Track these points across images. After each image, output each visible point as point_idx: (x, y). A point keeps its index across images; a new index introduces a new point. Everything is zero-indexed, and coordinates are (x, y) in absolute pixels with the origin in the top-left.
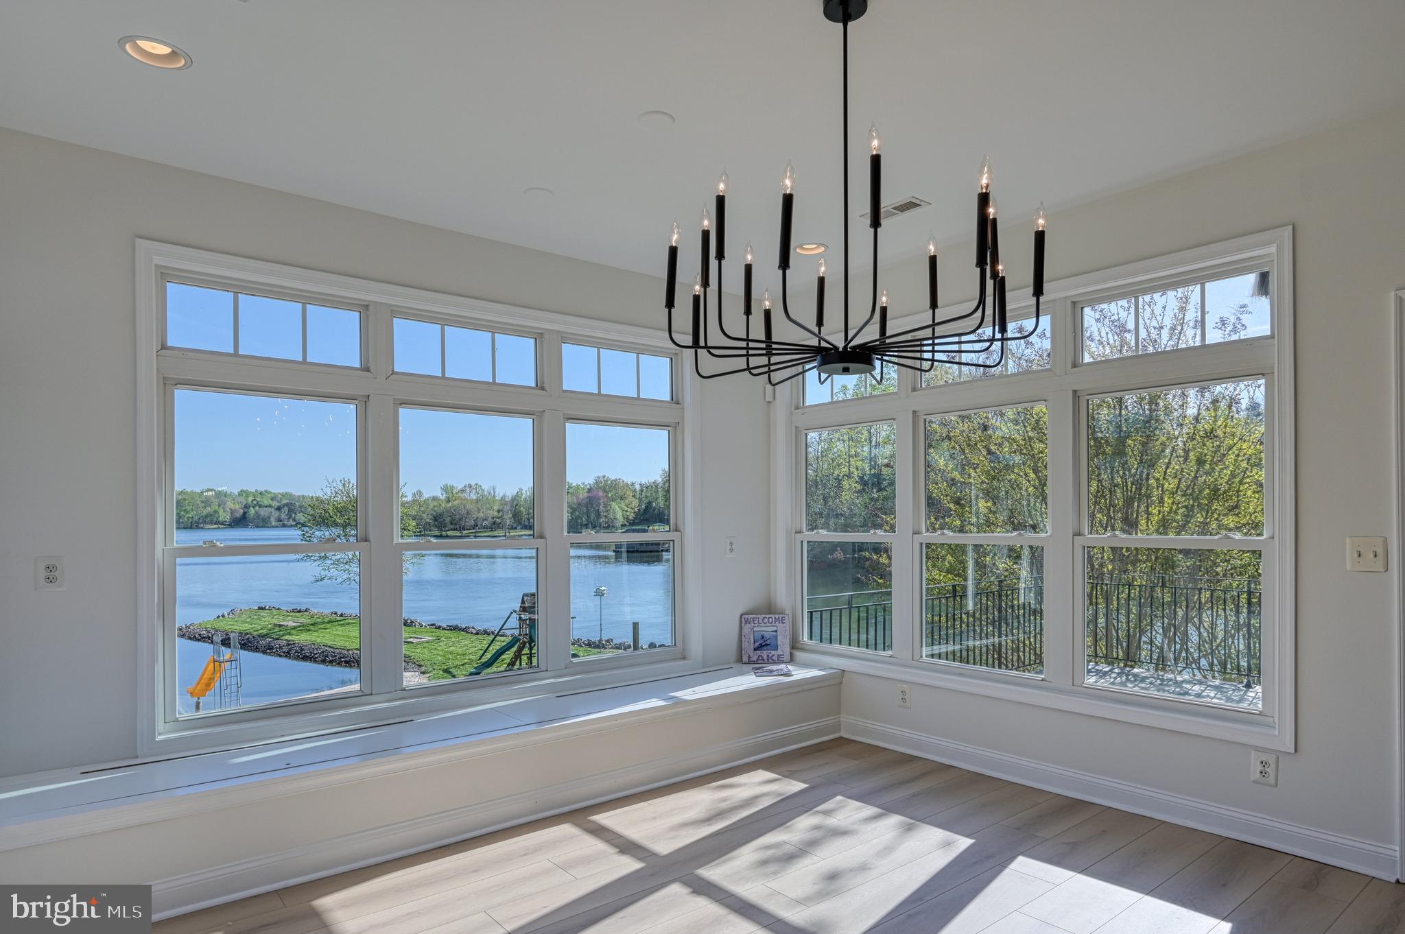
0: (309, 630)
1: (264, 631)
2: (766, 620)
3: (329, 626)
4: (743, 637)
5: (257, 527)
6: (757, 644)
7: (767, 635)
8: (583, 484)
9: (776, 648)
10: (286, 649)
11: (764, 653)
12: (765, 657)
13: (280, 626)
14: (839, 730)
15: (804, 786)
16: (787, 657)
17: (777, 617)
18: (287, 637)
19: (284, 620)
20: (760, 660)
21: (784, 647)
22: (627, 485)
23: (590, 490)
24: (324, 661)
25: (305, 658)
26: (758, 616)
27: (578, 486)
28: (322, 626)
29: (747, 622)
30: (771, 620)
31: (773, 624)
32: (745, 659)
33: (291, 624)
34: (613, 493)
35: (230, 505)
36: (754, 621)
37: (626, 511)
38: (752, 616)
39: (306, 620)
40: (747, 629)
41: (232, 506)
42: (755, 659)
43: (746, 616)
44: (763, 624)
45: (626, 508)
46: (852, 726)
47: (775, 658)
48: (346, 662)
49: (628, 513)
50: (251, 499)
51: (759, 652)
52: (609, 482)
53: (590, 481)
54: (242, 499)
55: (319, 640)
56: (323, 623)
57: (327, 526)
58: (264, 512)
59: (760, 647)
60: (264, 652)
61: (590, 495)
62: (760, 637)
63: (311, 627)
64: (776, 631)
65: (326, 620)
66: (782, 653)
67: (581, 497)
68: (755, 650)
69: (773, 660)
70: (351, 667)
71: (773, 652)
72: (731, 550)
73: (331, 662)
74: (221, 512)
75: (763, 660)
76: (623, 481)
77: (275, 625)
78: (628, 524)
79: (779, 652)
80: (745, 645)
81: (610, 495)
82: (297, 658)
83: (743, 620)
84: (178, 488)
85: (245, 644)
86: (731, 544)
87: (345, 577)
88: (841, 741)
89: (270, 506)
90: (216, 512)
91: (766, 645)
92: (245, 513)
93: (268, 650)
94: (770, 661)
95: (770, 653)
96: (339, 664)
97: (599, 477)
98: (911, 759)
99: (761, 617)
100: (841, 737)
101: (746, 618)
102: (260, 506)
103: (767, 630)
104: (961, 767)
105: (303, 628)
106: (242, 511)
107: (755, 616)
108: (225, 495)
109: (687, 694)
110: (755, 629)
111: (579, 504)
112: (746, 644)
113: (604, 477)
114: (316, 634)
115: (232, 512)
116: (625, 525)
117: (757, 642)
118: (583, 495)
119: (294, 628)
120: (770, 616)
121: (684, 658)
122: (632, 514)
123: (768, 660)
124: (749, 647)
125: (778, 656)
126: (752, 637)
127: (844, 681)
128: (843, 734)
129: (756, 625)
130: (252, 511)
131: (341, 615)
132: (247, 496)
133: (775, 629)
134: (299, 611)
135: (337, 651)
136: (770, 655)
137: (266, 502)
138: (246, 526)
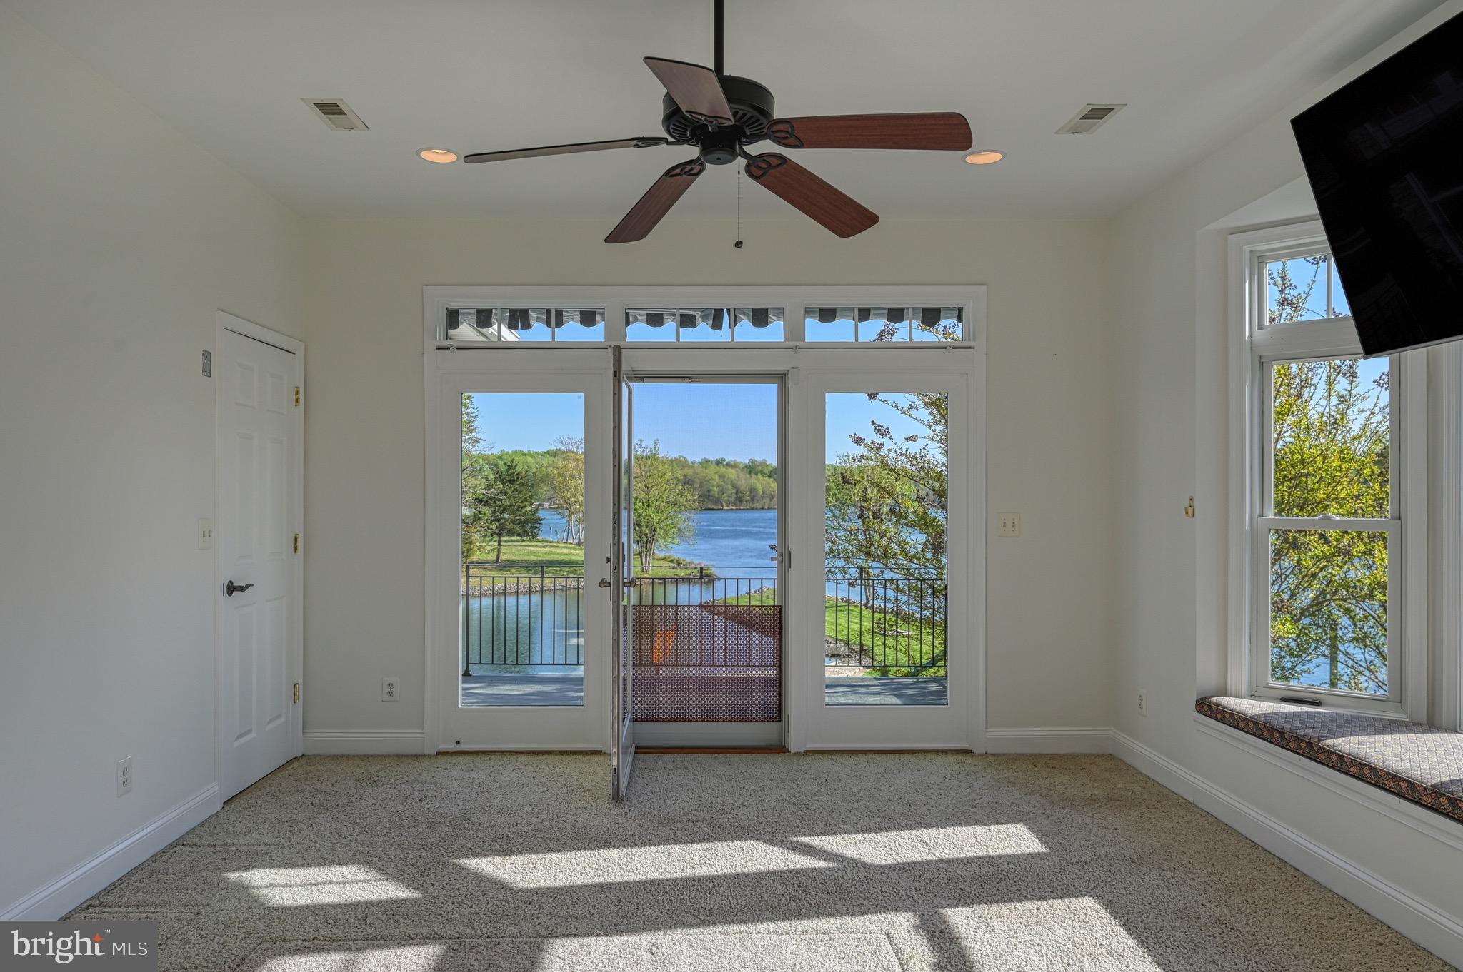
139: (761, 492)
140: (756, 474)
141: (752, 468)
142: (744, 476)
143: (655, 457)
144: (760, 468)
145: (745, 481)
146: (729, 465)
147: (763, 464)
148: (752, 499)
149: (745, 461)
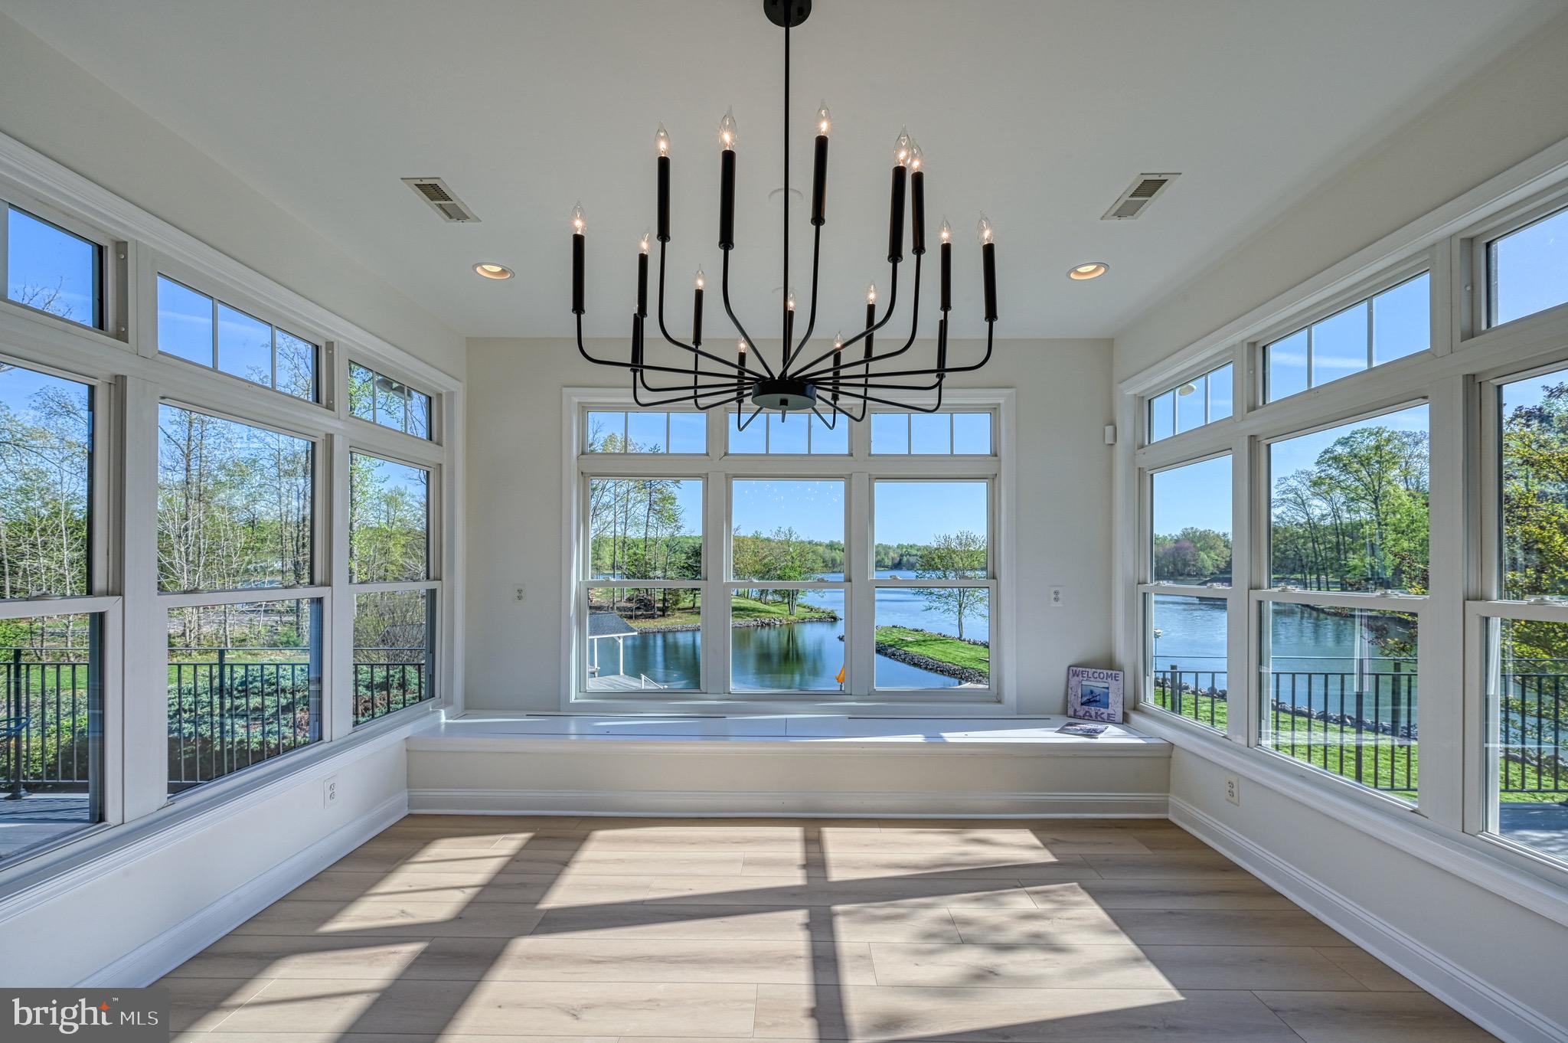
0: (920, 645)
1: (892, 643)
2: (1096, 675)
3: (934, 643)
4: (1069, 690)
5: (908, 570)
6: (1085, 699)
7: (1097, 691)
8: (1170, 535)
9: (1106, 706)
10: (903, 657)
11: (1093, 710)
12: (1093, 714)
13: (903, 640)
14: (1167, 811)
15: (1053, 860)
16: (1119, 717)
17: (1109, 674)
18: (905, 649)
19: (906, 636)
20: (1086, 717)
21: (1116, 708)
22: (1218, 535)
23: (1177, 541)
24: (926, 668)
25: (915, 665)
26: (1087, 670)
27: (1165, 538)
28: (930, 643)
29: (1075, 674)
30: (1102, 675)
31: (1105, 680)
32: (1071, 712)
33: (910, 639)
34: (1201, 543)
35: (892, 554)
36: (1082, 674)
37: (1217, 560)
38: (1081, 669)
39: (920, 637)
40: (1074, 681)
41: (893, 555)
42: (1081, 713)
43: (1074, 669)
44: (1092, 679)
45: (1216, 557)
46: (1183, 811)
47: (1105, 716)
48: (941, 671)
49: (1219, 562)
50: (904, 550)
51: (1086, 708)
52: (1198, 533)
53: (1177, 532)
54: (899, 551)
55: (924, 653)
56: (931, 640)
57: (934, 570)
58: (913, 560)
59: (1088, 703)
60: (890, 657)
61: (1178, 545)
62: (1089, 692)
63: (923, 643)
64: (1108, 688)
65: (933, 638)
66: (1112, 712)
67: (1168, 547)
68: (1082, 704)
69: (1102, 718)
70: (943, 674)
71: (1102, 710)
72: (1056, 599)
73: (931, 669)
74: (886, 560)
75: (1091, 716)
76: (1213, 532)
77: (900, 639)
78: (1218, 572)
79: (1110, 711)
80: (1071, 698)
81: (1198, 545)
82: (909, 664)
83: (1071, 672)
84: (876, 543)
85: (879, 650)
86: (1056, 593)
87: (946, 608)
88: (1166, 824)
89: (916, 555)
90: (883, 559)
91: (1095, 701)
92: (900, 560)
93: (892, 656)
94: (1099, 719)
95: (1099, 710)
96: (936, 671)
97: (1186, 529)
98: (1231, 867)
99: (1091, 671)
100: (1168, 819)
101: (1075, 670)
102: (910, 555)
103: (1097, 685)
104: (1292, 899)
105: (918, 643)
106: (898, 559)
107: (1084, 669)
108: (889, 548)
109: (951, 737)
110: (1084, 683)
111: (1166, 553)
112: (1073, 697)
113: (1192, 528)
114: (924, 648)
115: (893, 559)
116: (1215, 573)
117: (1085, 696)
118: (1170, 545)
119: (911, 642)
120: (1101, 671)
121: (999, 702)
122: (1223, 563)
123: (1096, 717)
124: (1075, 701)
125: (1108, 714)
126: (1080, 691)
127: (1173, 756)
128: (1171, 817)
129: (1085, 679)
130: (905, 559)
131: (944, 636)
132: (902, 548)
133: (1106, 685)
134: (917, 631)
135: (935, 662)
136: (1099, 713)
137: (914, 552)
138: (901, 569)
139: (839, 561)
140: (835, 549)
141: (831, 546)
142: (828, 551)
143: (788, 542)
144: (837, 546)
145: (829, 555)
146: (816, 544)
147: (839, 543)
148: (834, 566)
149: (827, 542)
